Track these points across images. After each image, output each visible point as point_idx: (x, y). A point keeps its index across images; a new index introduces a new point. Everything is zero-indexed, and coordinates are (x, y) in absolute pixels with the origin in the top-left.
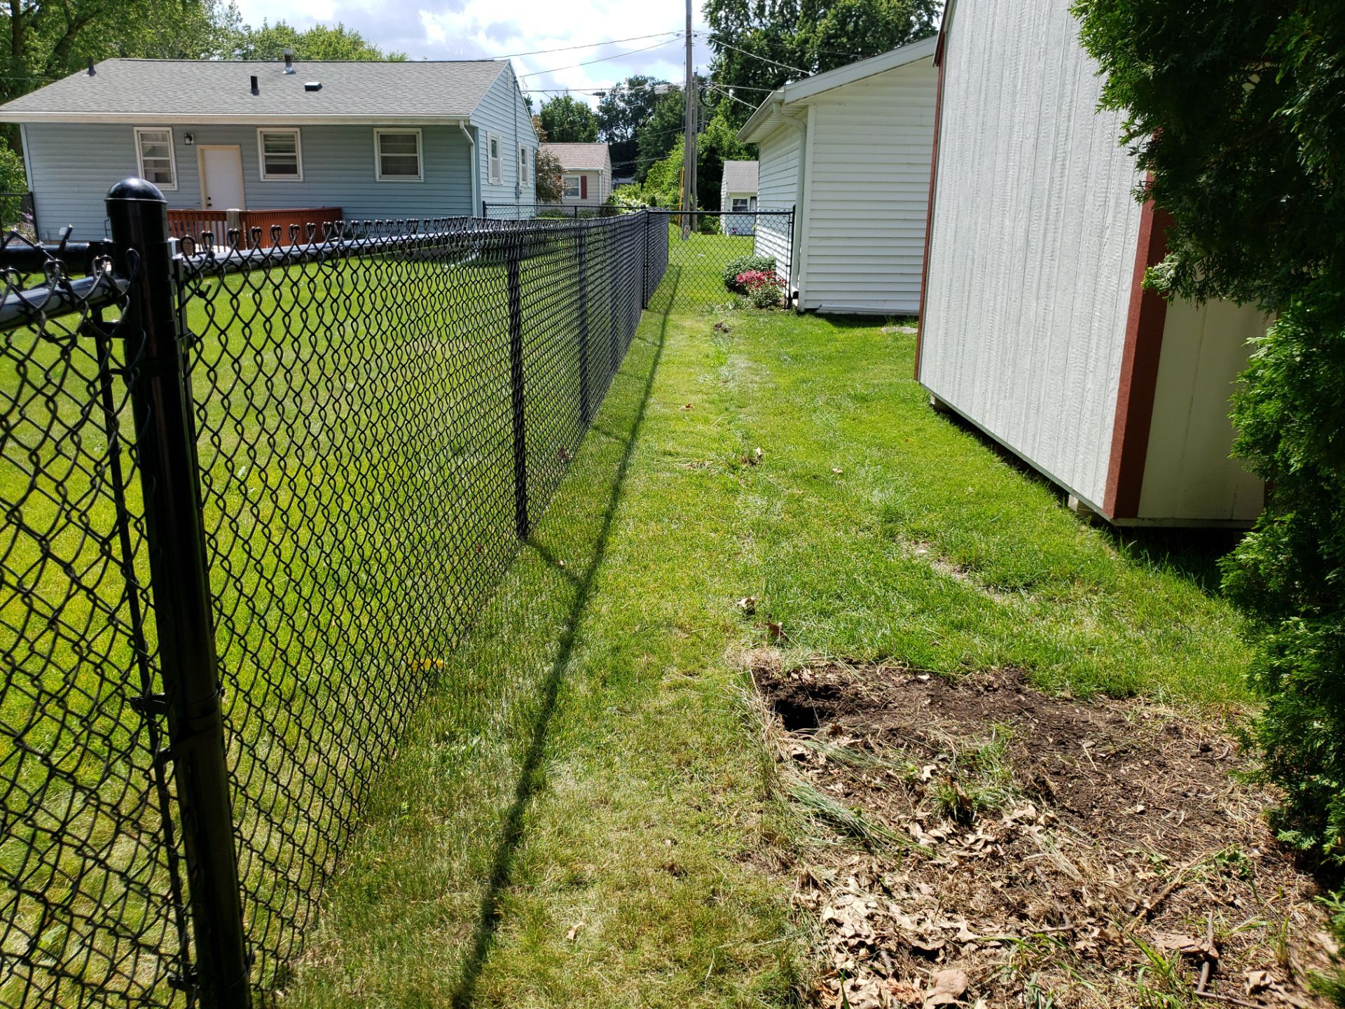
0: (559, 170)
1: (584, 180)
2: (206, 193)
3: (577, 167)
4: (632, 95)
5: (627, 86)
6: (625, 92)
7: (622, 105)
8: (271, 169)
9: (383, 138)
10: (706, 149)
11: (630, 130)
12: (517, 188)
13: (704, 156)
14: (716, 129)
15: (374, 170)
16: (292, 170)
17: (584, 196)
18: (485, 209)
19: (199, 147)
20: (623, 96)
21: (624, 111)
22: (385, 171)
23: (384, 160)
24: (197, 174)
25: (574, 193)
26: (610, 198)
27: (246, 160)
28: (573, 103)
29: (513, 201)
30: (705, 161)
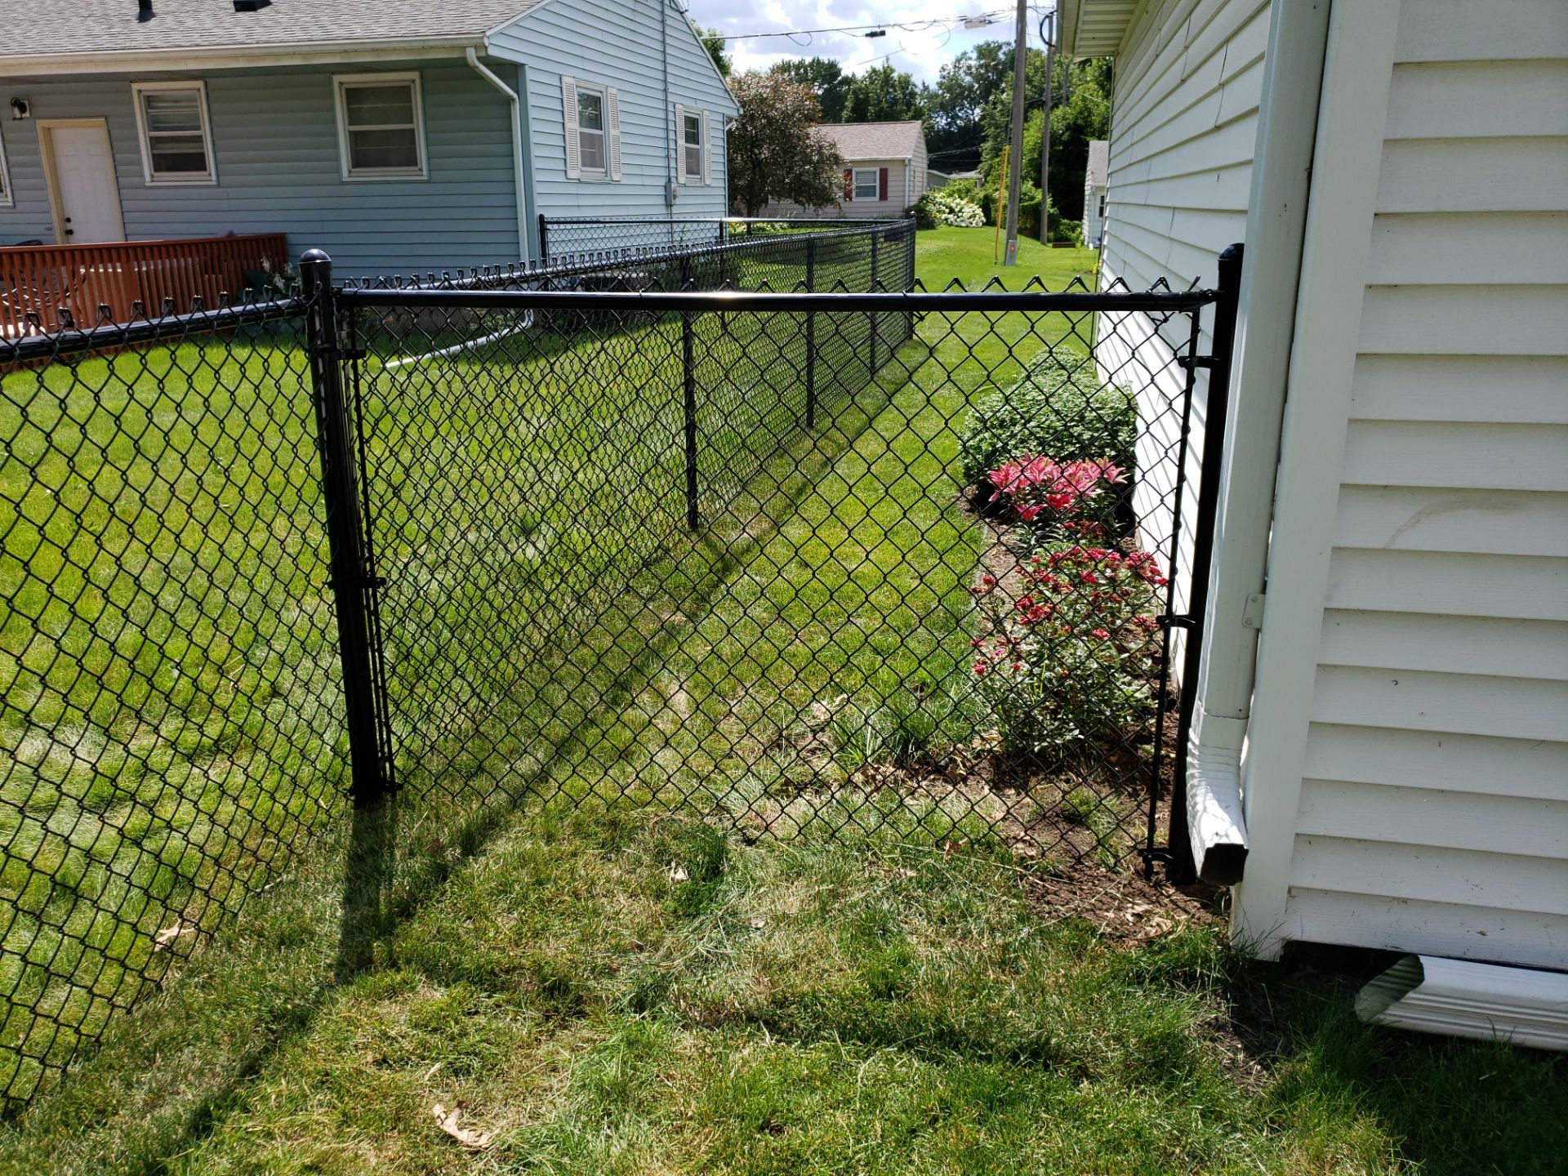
0: (837, 159)
1: (884, 174)
2: (61, 208)
3: (875, 156)
4: (981, 66)
5: (974, 55)
6: (973, 63)
7: (968, 79)
8: (162, 163)
9: (354, 95)
10: (1068, 127)
11: (978, 111)
12: (667, 187)
13: (1065, 137)
14: (1084, 99)
15: (337, 159)
16: (196, 162)
17: (884, 196)
18: (543, 231)
19: (40, 123)
20: (969, 68)
21: (971, 88)
22: (358, 161)
23: (356, 138)
24: (41, 176)
25: (866, 191)
26: (923, 198)
27: (119, 147)
28: (895, 75)
29: (660, 213)
30: (1066, 144)
